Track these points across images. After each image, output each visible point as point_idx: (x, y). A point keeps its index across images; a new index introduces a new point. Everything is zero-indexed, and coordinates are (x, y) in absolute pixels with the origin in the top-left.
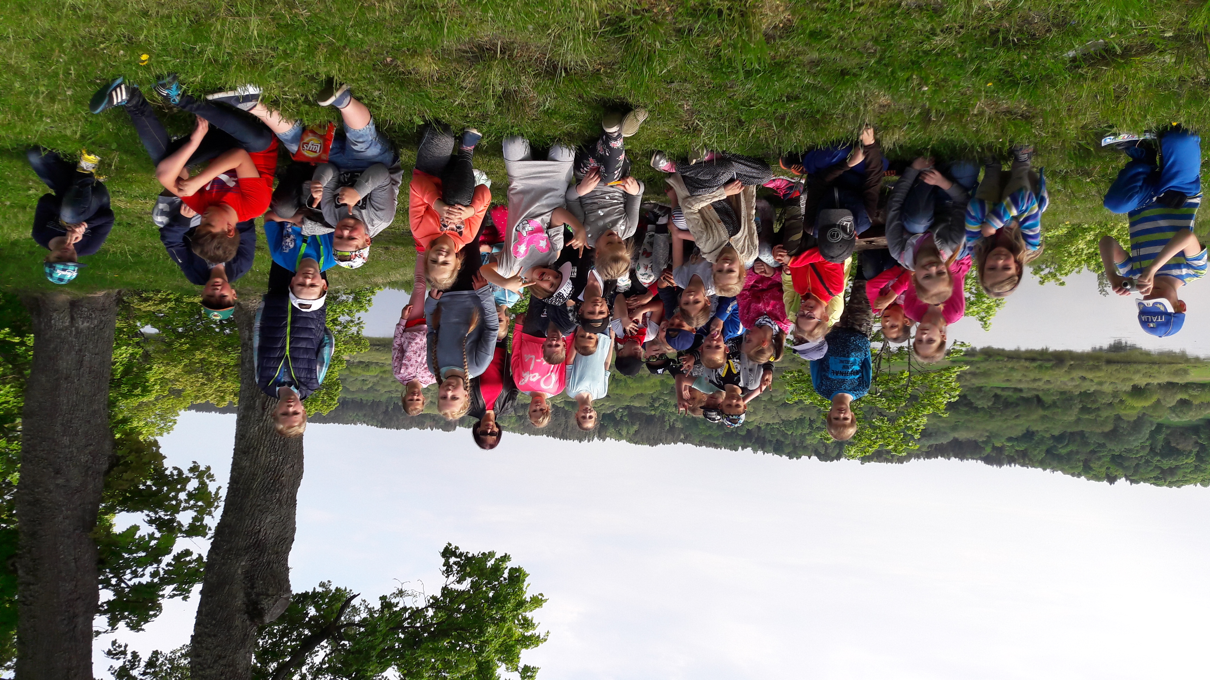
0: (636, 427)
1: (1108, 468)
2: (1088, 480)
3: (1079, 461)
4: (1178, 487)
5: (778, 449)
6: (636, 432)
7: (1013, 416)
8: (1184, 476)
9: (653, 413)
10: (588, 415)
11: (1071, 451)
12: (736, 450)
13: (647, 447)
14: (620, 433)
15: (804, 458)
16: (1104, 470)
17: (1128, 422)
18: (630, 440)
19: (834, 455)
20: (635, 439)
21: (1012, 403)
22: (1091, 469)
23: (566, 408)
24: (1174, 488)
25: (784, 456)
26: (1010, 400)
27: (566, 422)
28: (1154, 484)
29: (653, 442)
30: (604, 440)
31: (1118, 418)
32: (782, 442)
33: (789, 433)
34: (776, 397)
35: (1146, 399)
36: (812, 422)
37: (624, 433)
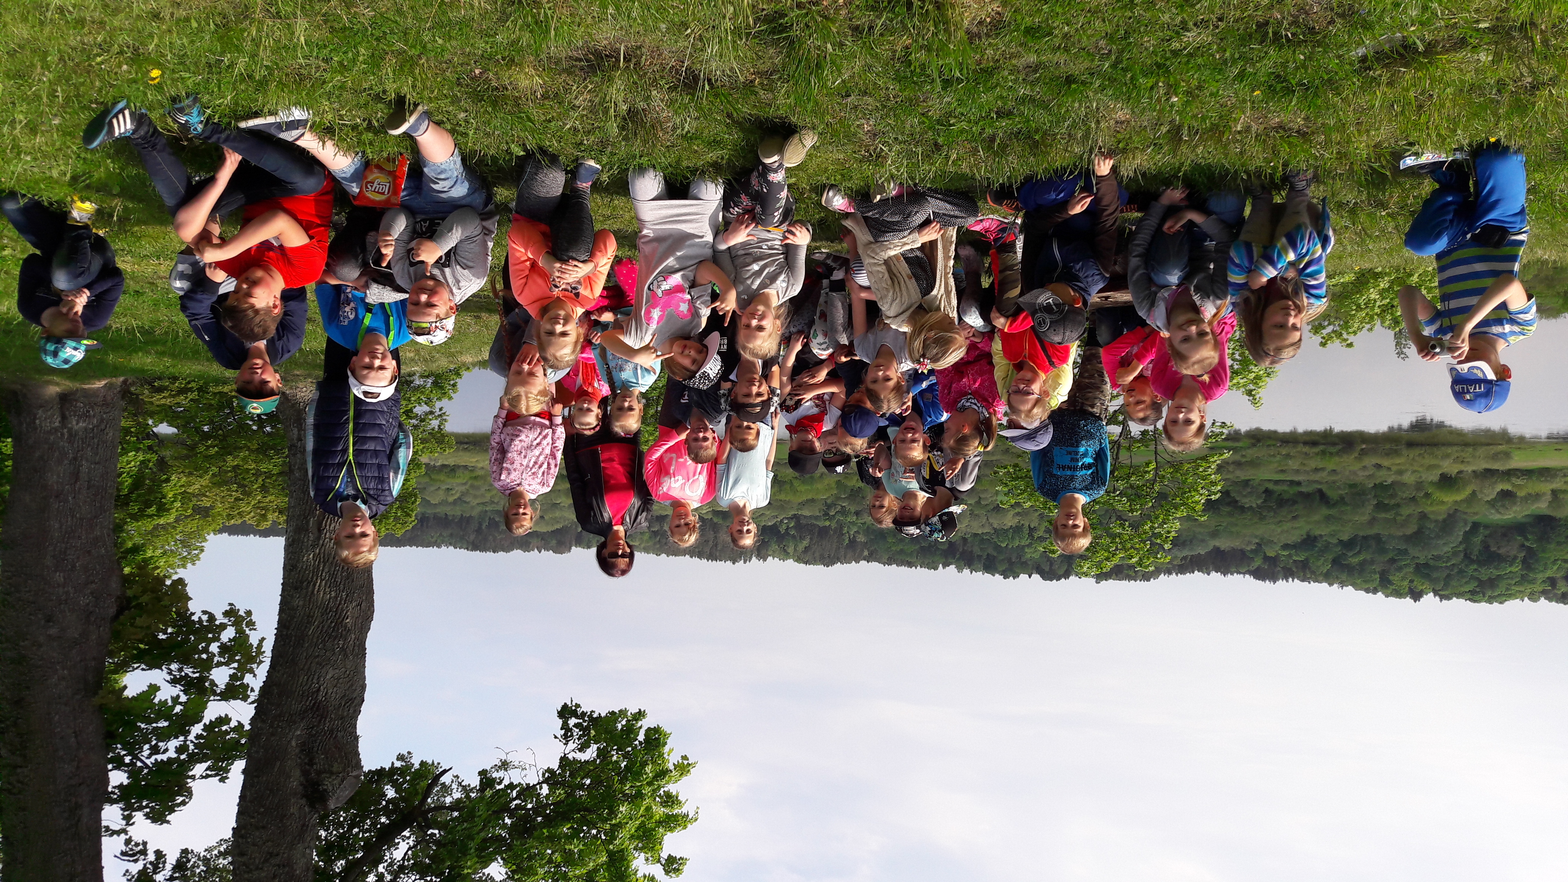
0: (805, 543)
1: (1412, 581)
2: (1387, 596)
3: (1375, 573)
4: (1501, 603)
5: (990, 567)
6: (807, 549)
7: (1290, 517)
8: (1507, 589)
9: (827, 523)
10: (745, 528)
11: (1365, 560)
12: (936, 568)
13: (821, 567)
14: (785, 551)
15: (1023, 577)
16: (1406, 583)
17: (1436, 521)
18: (799, 560)
19: (1061, 572)
20: (805, 557)
21: (1288, 500)
22: (1390, 582)
23: (715, 520)
24: (1495, 604)
25: (997, 575)
26: (1286, 497)
27: (716, 537)
28: (1470, 600)
29: (828, 560)
30: (765, 560)
31: (1423, 516)
32: (994, 557)
33: (1004, 545)
34: (986, 499)
35: (1458, 490)
36: (1032, 530)
37: (791, 550)
